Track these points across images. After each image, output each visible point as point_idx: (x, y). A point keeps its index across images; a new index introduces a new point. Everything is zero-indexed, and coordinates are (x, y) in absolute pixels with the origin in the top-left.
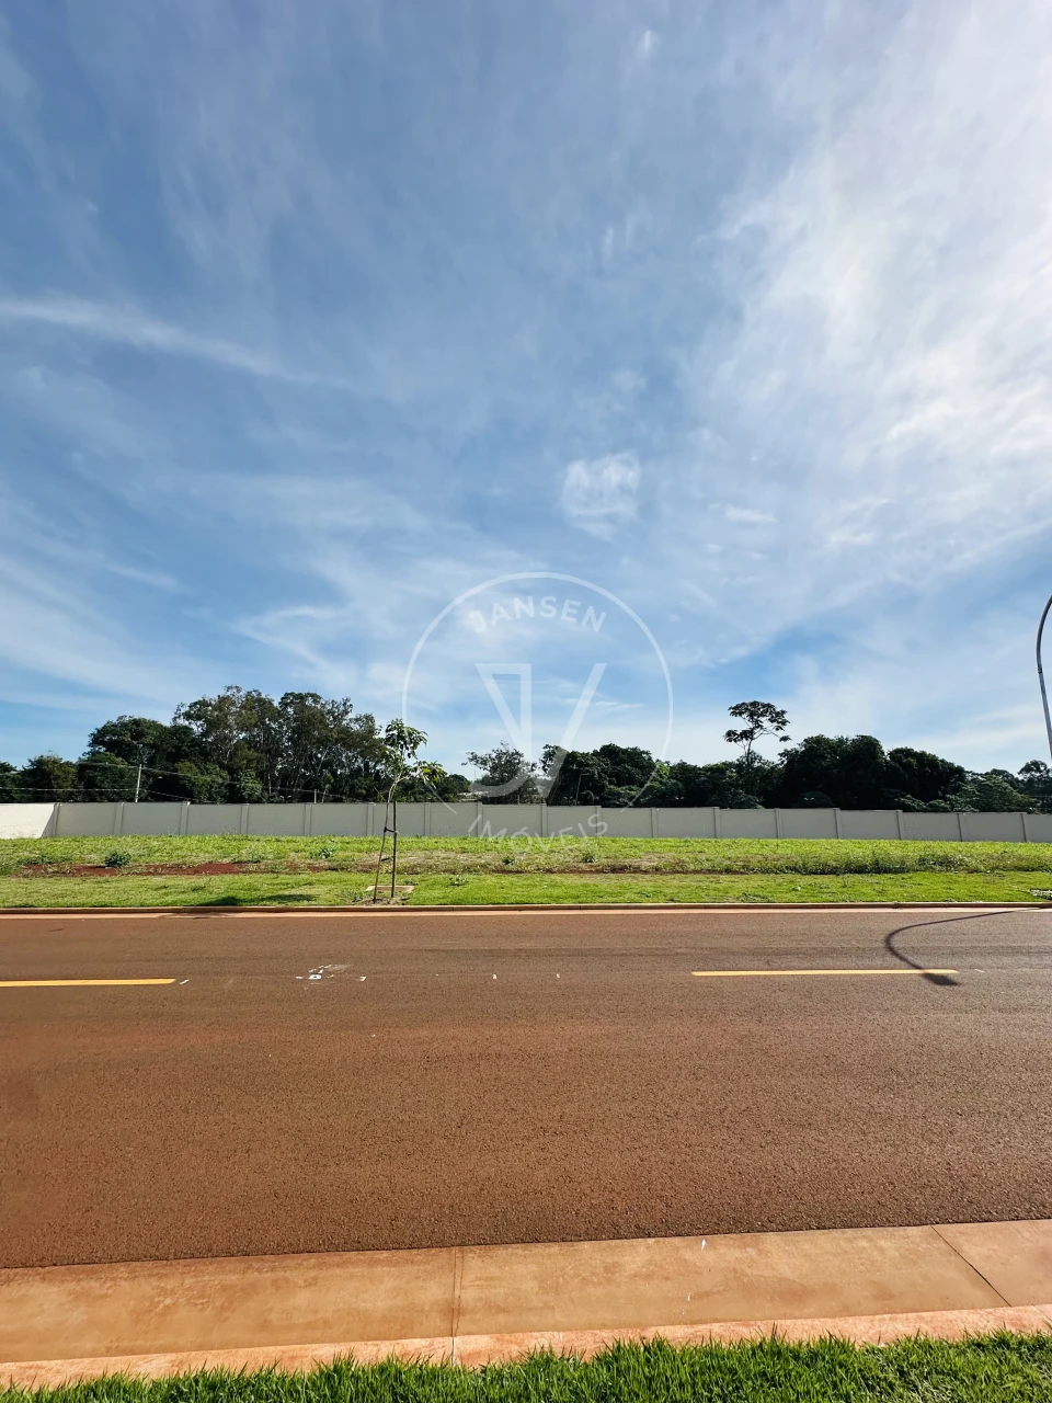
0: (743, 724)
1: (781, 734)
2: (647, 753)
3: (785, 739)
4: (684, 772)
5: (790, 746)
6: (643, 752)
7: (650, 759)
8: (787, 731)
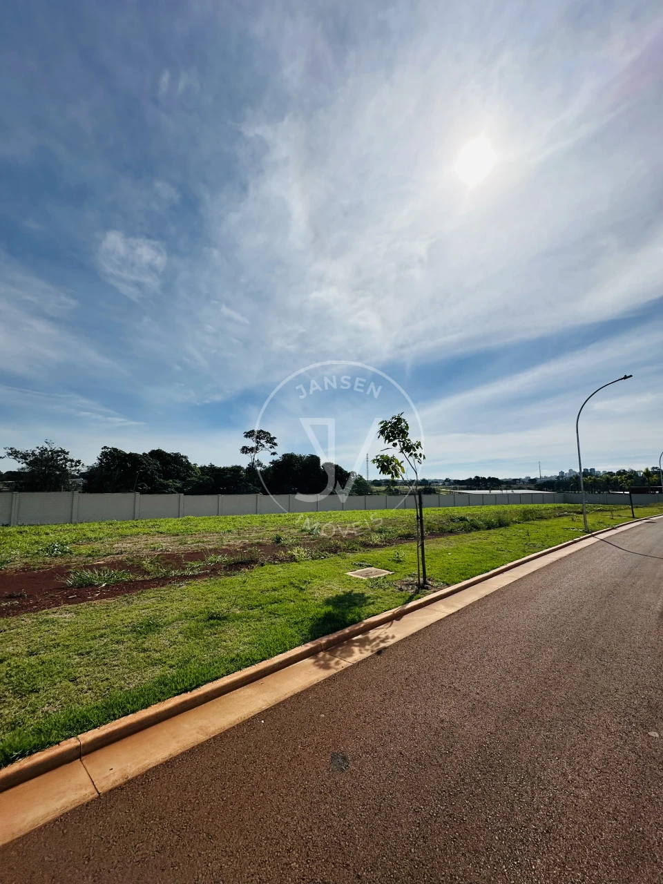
0: (251, 443)
1: (273, 450)
2: (185, 457)
3: (274, 454)
4: (212, 470)
5: (276, 458)
6: (183, 457)
7: (187, 461)
8: (276, 449)
